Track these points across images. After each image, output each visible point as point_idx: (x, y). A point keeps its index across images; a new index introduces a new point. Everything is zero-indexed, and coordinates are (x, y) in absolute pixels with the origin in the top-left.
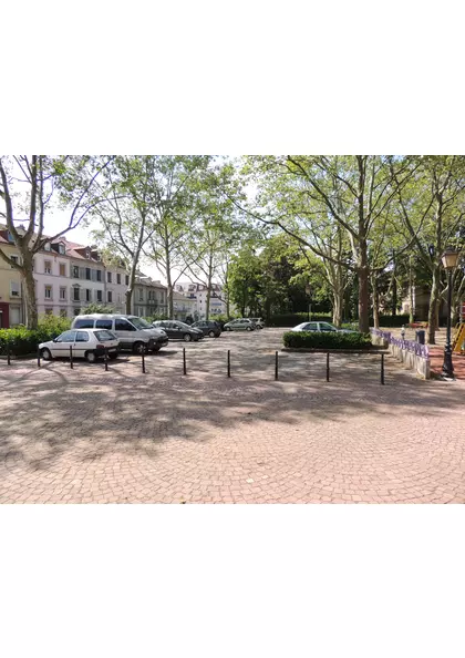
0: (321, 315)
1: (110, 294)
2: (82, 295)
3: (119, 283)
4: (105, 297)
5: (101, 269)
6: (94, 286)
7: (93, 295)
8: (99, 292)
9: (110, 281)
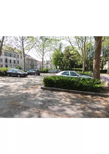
0: (79, 69)
1: (18, 61)
2: (8, 61)
3: (21, 58)
4: (17, 62)
5: (15, 54)
6: (13, 59)
7: (12, 62)
8: (15, 61)
9: (18, 58)
